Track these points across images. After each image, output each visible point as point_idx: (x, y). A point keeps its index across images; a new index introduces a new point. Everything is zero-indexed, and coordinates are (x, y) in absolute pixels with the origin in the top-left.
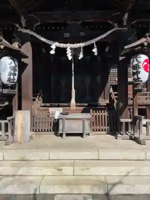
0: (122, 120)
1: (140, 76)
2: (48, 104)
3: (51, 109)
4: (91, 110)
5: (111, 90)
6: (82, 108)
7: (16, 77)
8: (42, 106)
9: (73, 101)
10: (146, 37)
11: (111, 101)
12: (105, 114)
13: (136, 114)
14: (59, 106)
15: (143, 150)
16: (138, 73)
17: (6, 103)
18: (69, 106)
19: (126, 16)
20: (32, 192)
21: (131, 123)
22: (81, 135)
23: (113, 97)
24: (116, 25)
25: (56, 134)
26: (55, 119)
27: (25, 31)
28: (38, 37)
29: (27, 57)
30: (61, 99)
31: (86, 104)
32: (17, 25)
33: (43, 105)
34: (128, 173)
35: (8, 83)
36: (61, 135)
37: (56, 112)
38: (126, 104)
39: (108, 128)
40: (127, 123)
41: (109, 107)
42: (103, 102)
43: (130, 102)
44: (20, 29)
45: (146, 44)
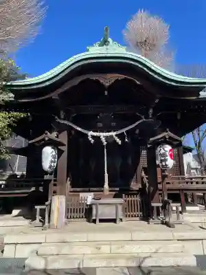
0: (153, 204)
1: (167, 163)
2: (78, 189)
3: (82, 195)
4: (124, 195)
5: (143, 174)
6: (114, 193)
7: (55, 164)
8: (71, 192)
9: (106, 185)
10: (167, 132)
11: (144, 185)
12: (138, 199)
13: (166, 199)
14: (89, 191)
15: (171, 231)
16: (165, 160)
17: (33, 189)
18: (102, 191)
19: (151, 111)
20: (77, 266)
21: (162, 207)
22: (114, 221)
23: (145, 180)
24: (143, 117)
25: (89, 221)
26: (87, 205)
27: (62, 122)
28: (75, 127)
29: (64, 145)
30: (90, 184)
31: (118, 189)
32: (56, 117)
33: (72, 189)
34: (157, 250)
35: (49, 170)
36: (94, 221)
37: (89, 198)
38: (156, 189)
39: (141, 213)
40: (158, 207)
41: (142, 192)
42: (135, 186)
43: (160, 186)
44: (58, 120)
45: (167, 137)
